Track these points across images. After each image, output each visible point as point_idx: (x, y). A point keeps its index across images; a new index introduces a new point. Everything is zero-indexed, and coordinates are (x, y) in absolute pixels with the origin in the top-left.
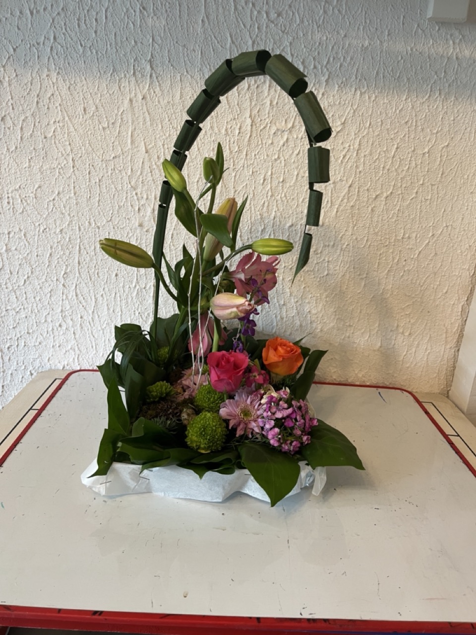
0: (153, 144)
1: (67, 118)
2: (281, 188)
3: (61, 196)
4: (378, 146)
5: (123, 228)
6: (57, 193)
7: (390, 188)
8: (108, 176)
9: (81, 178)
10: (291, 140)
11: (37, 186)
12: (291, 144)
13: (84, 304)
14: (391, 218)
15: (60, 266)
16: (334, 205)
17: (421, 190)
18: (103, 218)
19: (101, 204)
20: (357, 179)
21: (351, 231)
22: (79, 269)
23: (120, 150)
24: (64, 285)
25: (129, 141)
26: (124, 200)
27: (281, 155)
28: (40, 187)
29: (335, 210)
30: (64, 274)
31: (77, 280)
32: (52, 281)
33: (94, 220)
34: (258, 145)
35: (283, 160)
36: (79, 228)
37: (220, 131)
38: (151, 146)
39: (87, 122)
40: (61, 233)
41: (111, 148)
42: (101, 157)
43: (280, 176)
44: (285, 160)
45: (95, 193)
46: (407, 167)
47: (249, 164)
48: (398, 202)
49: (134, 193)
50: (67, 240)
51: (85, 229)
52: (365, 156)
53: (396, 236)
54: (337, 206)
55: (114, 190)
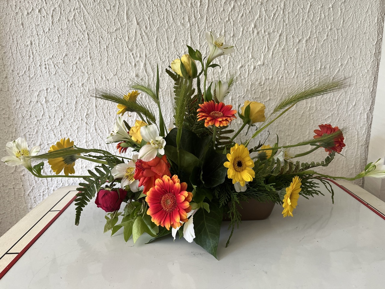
0: (142, 19)
1: (82, 6)
2: (232, 41)
3: (81, 60)
4: (297, 5)
5: (125, 79)
6: (78, 58)
7: (308, 34)
8: (112, 43)
9: (94, 47)
10: (236, 6)
11: (64, 55)
12: (237, 9)
13: (101, 135)
14: (310, 56)
15: (83, 110)
16: (270, 50)
17: (330, 34)
18: (111, 73)
19: (109, 63)
20: (285, 30)
21: (283, 67)
22: (96, 111)
23: (120, 24)
24: (86, 123)
25: (125, 18)
26: (125, 59)
27: (230, 18)
28: (66, 55)
29: (271, 53)
30: (86, 116)
31: (96, 119)
32: (78, 121)
33: (105, 75)
34: (214, 13)
35: (232, 21)
36: (95, 81)
37: (187, 5)
38: (140, 20)
39: (96, 7)
40: (83, 86)
41: (114, 24)
42: (107, 31)
43: (231, 33)
44: (233, 21)
45: (104, 56)
46: (319, 19)
47: (209, 26)
48: (314, 43)
49: (131, 54)
50: (87, 91)
51: (99, 82)
52: (289, 13)
53: (315, 68)
54: (272, 50)
55: (117, 52)
